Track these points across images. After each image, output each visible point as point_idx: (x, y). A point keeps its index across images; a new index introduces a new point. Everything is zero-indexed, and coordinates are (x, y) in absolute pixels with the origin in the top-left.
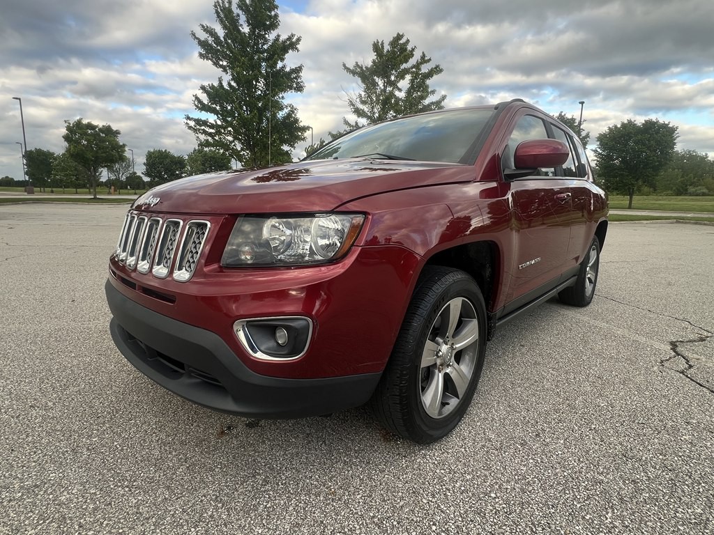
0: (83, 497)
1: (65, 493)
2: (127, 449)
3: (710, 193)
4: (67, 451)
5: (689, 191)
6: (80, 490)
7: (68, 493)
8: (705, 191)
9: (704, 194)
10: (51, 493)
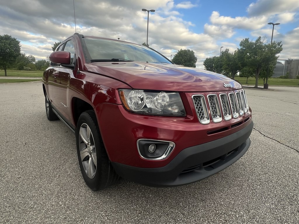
0: (268, 201)
1: (272, 207)
2: (240, 198)
3: (32, 70)
4: (256, 221)
5: (24, 68)
6: (267, 203)
7: (271, 206)
8: (30, 68)
9: (30, 70)
10: (276, 212)
